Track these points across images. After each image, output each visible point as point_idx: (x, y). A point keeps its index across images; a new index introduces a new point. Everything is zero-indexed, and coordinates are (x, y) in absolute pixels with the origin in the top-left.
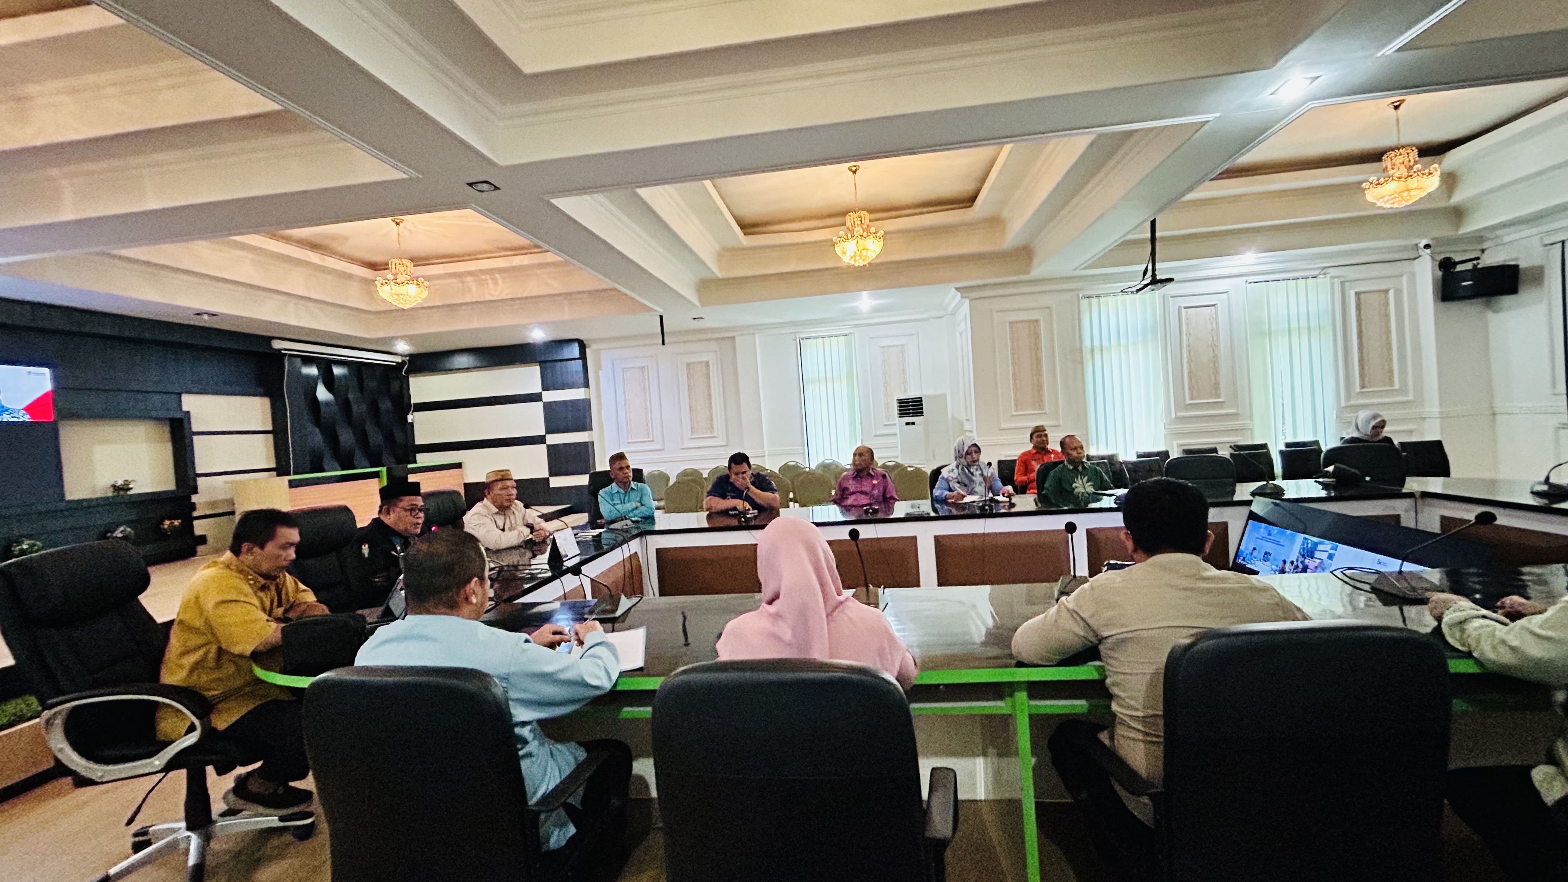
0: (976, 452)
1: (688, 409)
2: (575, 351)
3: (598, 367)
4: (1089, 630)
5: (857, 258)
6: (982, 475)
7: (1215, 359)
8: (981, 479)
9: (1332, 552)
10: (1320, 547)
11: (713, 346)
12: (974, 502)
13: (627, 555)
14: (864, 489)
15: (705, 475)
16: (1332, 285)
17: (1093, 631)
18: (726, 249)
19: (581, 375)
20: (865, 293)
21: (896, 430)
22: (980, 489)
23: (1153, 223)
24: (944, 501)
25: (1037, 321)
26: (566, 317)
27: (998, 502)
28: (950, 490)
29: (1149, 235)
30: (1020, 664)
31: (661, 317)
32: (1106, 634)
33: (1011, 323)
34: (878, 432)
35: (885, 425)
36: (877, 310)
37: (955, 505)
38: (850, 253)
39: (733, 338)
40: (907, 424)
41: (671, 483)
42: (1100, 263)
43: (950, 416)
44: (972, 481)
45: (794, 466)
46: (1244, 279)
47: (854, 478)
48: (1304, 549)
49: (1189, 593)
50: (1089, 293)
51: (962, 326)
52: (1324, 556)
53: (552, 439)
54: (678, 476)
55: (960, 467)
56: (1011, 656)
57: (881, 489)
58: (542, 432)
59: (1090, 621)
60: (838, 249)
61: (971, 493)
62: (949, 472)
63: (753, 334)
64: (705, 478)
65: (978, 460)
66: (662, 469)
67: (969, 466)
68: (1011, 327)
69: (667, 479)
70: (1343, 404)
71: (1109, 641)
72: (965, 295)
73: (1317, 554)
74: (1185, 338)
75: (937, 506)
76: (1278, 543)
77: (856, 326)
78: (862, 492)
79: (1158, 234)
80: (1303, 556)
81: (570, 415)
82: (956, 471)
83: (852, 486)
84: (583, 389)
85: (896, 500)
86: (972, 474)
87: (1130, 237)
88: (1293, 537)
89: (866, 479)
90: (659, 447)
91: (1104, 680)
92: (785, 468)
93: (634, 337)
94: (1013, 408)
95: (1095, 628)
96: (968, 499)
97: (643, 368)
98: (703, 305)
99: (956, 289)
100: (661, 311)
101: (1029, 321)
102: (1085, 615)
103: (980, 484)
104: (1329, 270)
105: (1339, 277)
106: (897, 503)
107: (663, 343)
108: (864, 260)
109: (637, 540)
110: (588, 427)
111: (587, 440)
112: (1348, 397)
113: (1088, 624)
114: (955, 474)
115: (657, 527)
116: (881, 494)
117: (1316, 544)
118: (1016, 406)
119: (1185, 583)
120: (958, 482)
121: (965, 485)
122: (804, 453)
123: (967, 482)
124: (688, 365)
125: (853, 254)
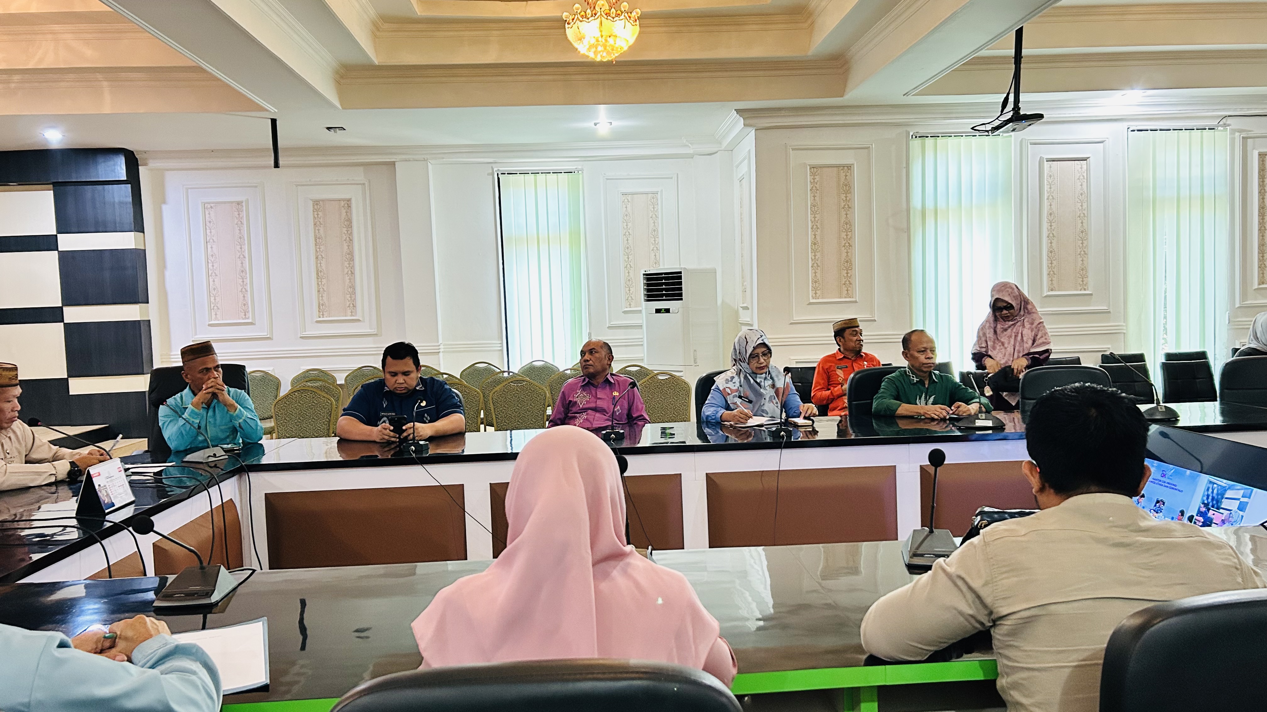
0: (764, 354)
1: (314, 275)
2: (120, 170)
3: (160, 199)
4: (980, 606)
5: (600, 48)
6: (773, 386)
7: (1083, 234)
8: (772, 392)
9: (1245, 500)
10: (1229, 494)
11: (359, 175)
12: (761, 426)
13: (217, 503)
14: (600, 403)
15: (341, 381)
16: (1233, 140)
17: (985, 606)
18: (386, 19)
19: (130, 210)
20: (602, 107)
21: (641, 319)
22: (773, 407)
23: (1019, 34)
24: (719, 424)
25: (849, 167)
26: (107, 109)
27: (796, 426)
28: (728, 408)
29: (1012, 52)
30: (873, 661)
31: (274, 122)
32: (1004, 611)
33: (813, 167)
34: (615, 323)
35: (625, 312)
36: (619, 136)
37: (734, 429)
38: (590, 39)
39: (393, 164)
40: (658, 311)
41: (283, 391)
42: (938, 88)
43: (719, 302)
44: (761, 395)
45: (485, 369)
46: (1125, 125)
47: (584, 387)
48: (1208, 496)
49: (1122, 551)
50: (922, 131)
51: (744, 169)
52: (1234, 506)
53: (74, 314)
54: (295, 381)
55: (742, 376)
56: (859, 649)
57: (626, 405)
58: (57, 302)
59: (983, 593)
60: (570, 33)
61: (759, 413)
62: (727, 381)
63: (424, 160)
64: (340, 385)
65: (767, 366)
66: (268, 369)
67: (754, 374)
68: (813, 174)
69: (277, 385)
70: (1237, 305)
71: (1008, 622)
72: (748, 122)
73: (1225, 504)
74: (1046, 203)
75: (707, 430)
76: (1173, 487)
77: (586, 159)
78: (595, 409)
79: (1024, 52)
80: (1206, 505)
81: (107, 275)
82: (736, 379)
83: (581, 399)
84: (132, 234)
85: (646, 421)
86: (759, 384)
87: (984, 53)
88: (1193, 479)
89: (604, 388)
90: (264, 334)
91: (994, 682)
92: (472, 372)
93: (228, 153)
94: (811, 293)
95: (988, 600)
96: (754, 421)
97: (239, 203)
98: (343, 108)
99: (738, 111)
100: (273, 111)
101: (838, 166)
102: (976, 584)
103: (771, 400)
104: (1229, 121)
105: (1240, 131)
106: (648, 426)
107: (277, 165)
108: (609, 53)
109: (234, 480)
110: (141, 297)
111: (138, 318)
112: (1244, 295)
113: (979, 597)
114: (734, 386)
115: (265, 461)
116: (625, 412)
117: (1225, 490)
118: (815, 289)
119: (1116, 536)
120: (740, 397)
121: (750, 402)
122: (502, 350)
123: (752, 396)
124: (316, 202)
125: (593, 41)
